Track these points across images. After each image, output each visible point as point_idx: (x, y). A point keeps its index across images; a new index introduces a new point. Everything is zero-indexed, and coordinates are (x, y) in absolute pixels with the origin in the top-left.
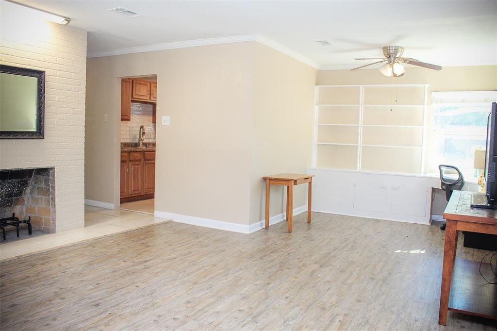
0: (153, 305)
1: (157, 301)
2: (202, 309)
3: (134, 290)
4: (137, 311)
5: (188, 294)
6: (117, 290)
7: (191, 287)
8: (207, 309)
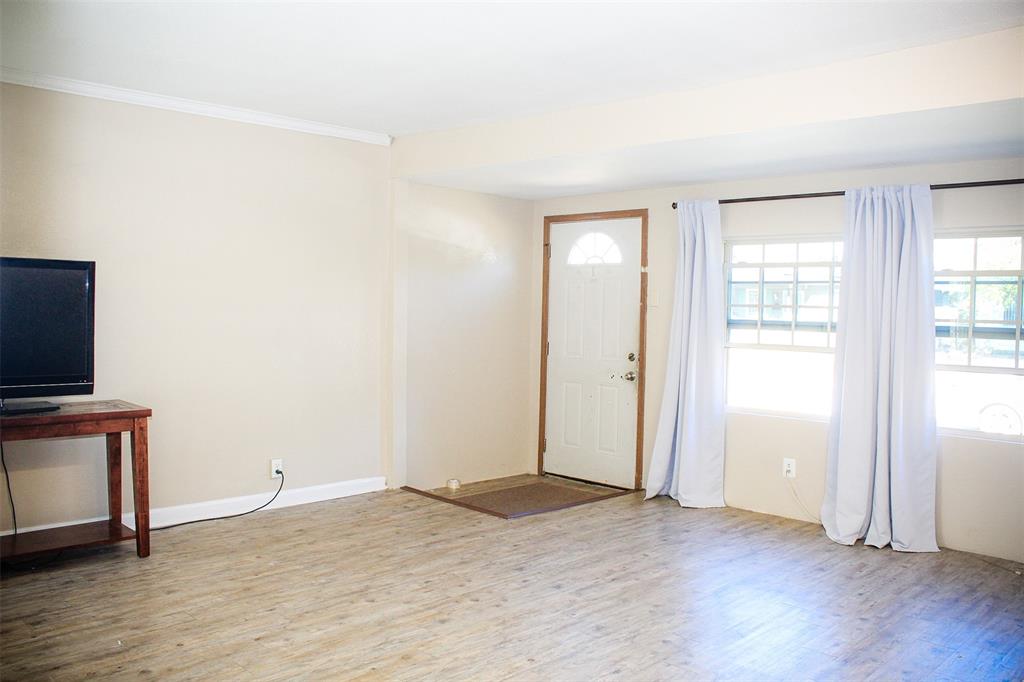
0: (504, 622)
1: (496, 628)
2: (429, 608)
3: (537, 653)
4: (532, 615)
5: (435, 635)
6: (572, 655)
7: (421, 648)
8: (421, 608)
